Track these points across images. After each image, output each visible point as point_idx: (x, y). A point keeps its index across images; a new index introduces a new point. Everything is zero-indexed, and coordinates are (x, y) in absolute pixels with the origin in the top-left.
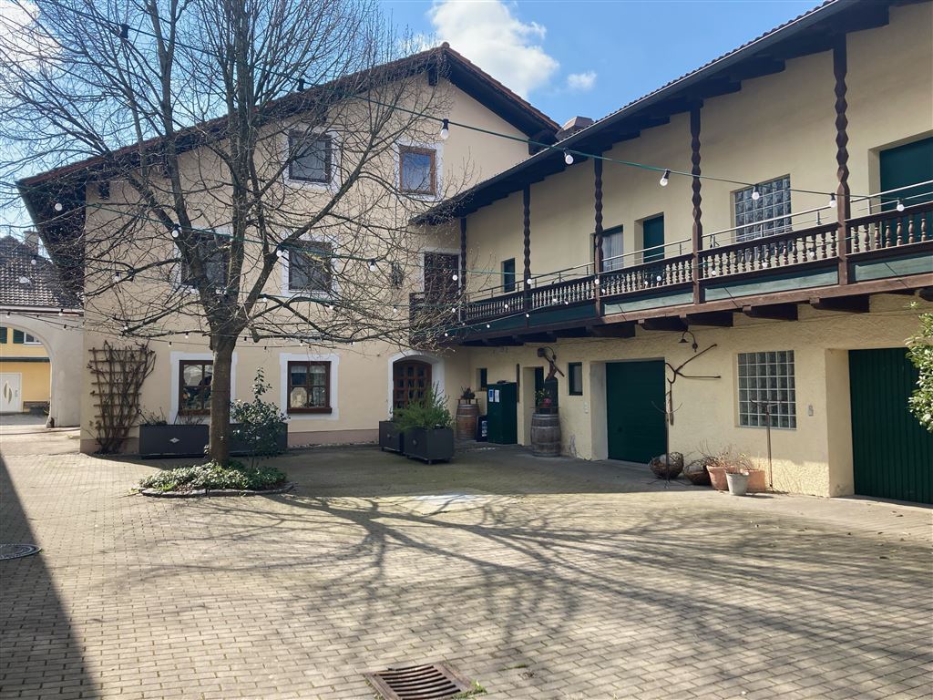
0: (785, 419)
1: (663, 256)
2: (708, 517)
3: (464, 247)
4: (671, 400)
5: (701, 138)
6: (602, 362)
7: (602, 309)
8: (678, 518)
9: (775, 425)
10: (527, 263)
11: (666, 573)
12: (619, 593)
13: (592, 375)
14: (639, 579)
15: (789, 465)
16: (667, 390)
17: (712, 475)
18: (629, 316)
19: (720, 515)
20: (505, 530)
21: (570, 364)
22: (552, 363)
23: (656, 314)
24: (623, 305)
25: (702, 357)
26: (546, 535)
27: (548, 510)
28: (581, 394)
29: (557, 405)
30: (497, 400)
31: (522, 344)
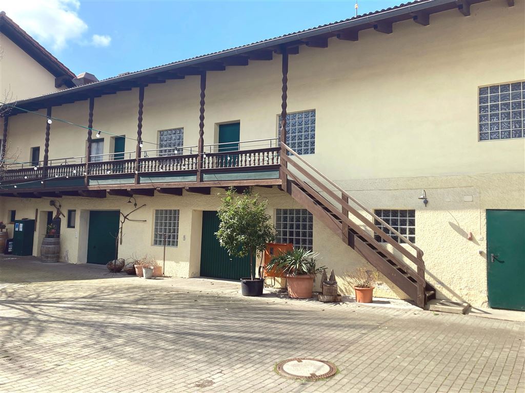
0: (174, 242)
1: (123, 158)
2: (128, 289)
3: (5, 136)
4: (121, 232)
5: (144, 103)
6: (88, 210)
7: (88, 182)
8: (113, 290)
9: (169, 244)
10: (47, 151)
11: (96, 313)
12: (68, 323)
13: (81, 217)
14: (81, 317)
15: (173, 263)
16: (120, 227)
17: (136, 269)
18: (102, 187)
19: (134, 288)
20: (12, 301)
21: (69, 210)
22: (58, 210)
23: (116, 187)
24: (99, 181)
25: (138, 211)
26: (37, 301)
27: (42, 290)
28: (74, 227)
29: (59, 233)
30: (21, 230)
31: (40, 197)
